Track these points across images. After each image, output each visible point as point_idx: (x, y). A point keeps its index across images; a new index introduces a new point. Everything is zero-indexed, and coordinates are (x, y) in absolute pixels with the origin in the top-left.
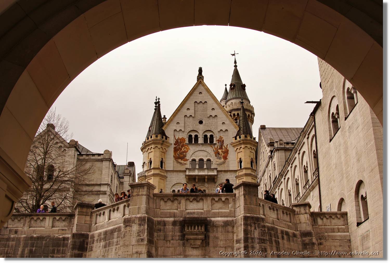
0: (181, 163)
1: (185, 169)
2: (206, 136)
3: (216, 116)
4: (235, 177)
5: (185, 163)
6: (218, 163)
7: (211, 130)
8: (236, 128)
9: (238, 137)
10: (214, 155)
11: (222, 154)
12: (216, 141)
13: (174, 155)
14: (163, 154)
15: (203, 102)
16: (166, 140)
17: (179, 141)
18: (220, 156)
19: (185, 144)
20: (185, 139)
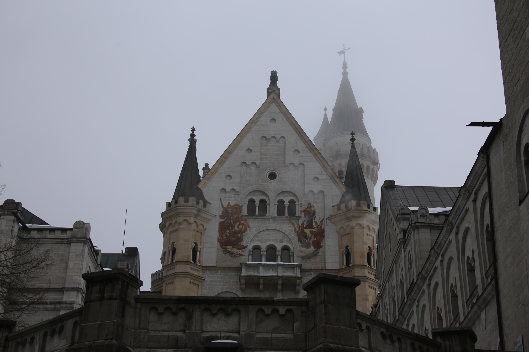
0: (231, 254)
1: (238, 265)
2: (281, 202)
3: (302, 164)
5: (240, 254)
6: (303, 254)
7: (290, 191)
8: (339, 187)
9: (343, 206)
10: (296, 238)
11: (311, 238)
12: (300, 213)
13: (220, 238)
14: (198, 234)
15: (278, 137)
16: (205, 209)
17: (230, 212)
18: (308, 241)
19: (241, 216)
20: (242, 207)
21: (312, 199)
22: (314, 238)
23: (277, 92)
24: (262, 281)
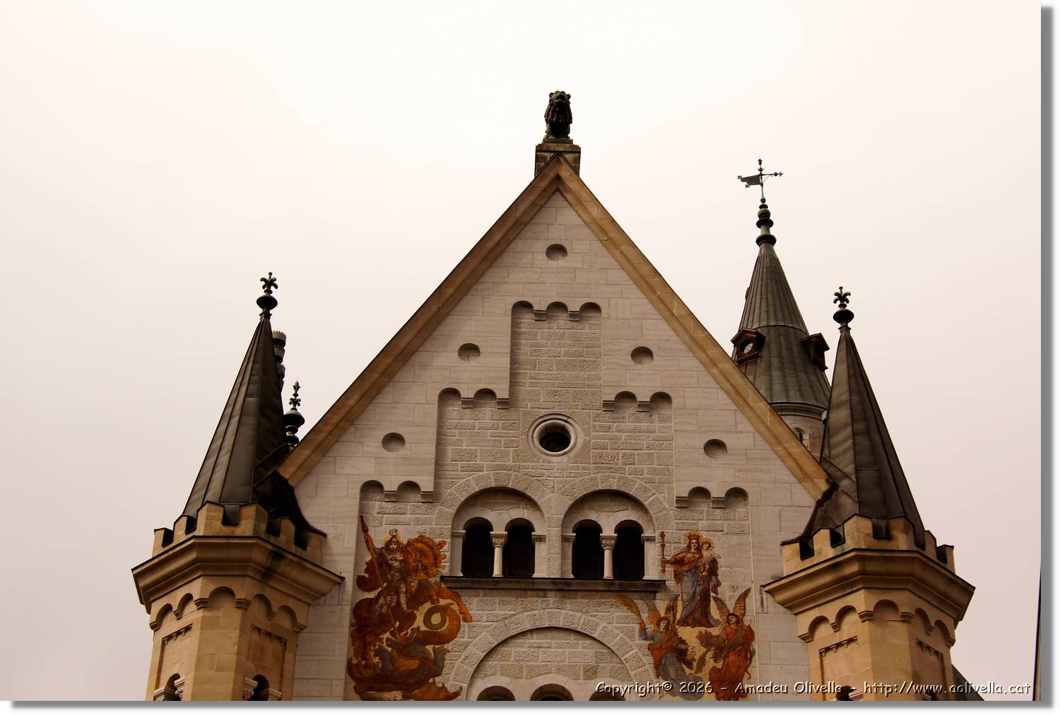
2: (587, 534)
3: (661, 398)
7: (622, 489)
8: (803, 477)
9: (822, 540)
10: (648, 661)
11: (702, 661)
13: (355, 661)
14: (275, 646)
15: (575, 306)
16: (300, 551)
17: (396, 564)
18: (693, 672)
19: (438, 579)
20: (442, 547)
21: (703, 519)
22: (716, 659)
23: (569, 156)
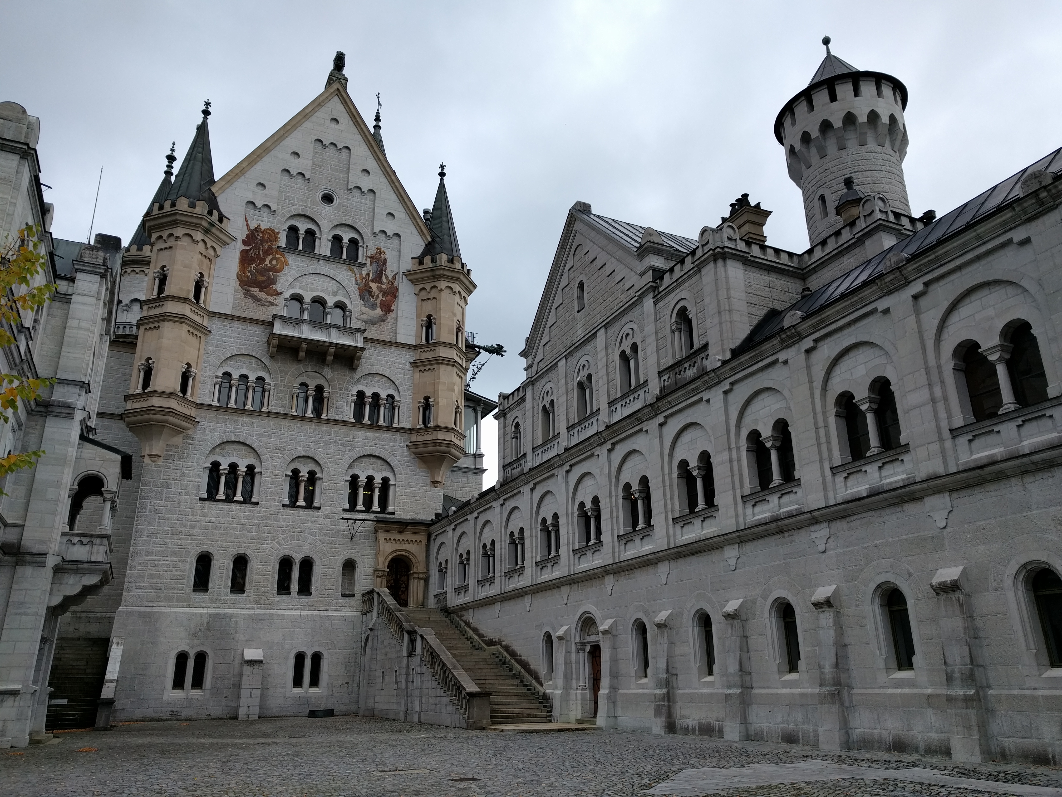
0: (257, 300)
1: (268, 317)
2: (337, 239)
3: (372, 191)
4: (411, 363)
5: (270, 302)
6: (365, 317)
7: (353, 225)
8: (422, 234)
9: (428, 259)
10: (357, 293)
11: (378, 297)
12: (365, 258)
13: (240, 273)
14: (207, 261)
15: (340, 146)
16: (219, 224)
17: (259, 237)
18: (374, 300)
19: (276, 247)
20: (278, 234)
21: (382, 243)
22: (383, 297)
23: (343, 81)
24: (304, 346)
